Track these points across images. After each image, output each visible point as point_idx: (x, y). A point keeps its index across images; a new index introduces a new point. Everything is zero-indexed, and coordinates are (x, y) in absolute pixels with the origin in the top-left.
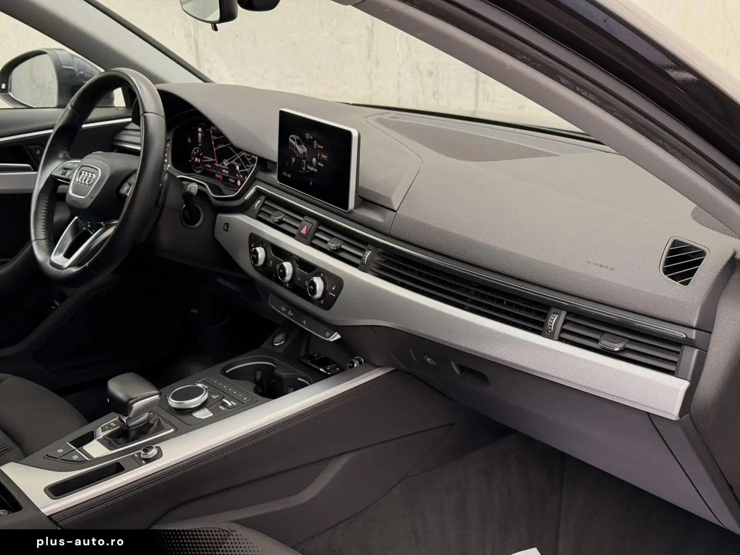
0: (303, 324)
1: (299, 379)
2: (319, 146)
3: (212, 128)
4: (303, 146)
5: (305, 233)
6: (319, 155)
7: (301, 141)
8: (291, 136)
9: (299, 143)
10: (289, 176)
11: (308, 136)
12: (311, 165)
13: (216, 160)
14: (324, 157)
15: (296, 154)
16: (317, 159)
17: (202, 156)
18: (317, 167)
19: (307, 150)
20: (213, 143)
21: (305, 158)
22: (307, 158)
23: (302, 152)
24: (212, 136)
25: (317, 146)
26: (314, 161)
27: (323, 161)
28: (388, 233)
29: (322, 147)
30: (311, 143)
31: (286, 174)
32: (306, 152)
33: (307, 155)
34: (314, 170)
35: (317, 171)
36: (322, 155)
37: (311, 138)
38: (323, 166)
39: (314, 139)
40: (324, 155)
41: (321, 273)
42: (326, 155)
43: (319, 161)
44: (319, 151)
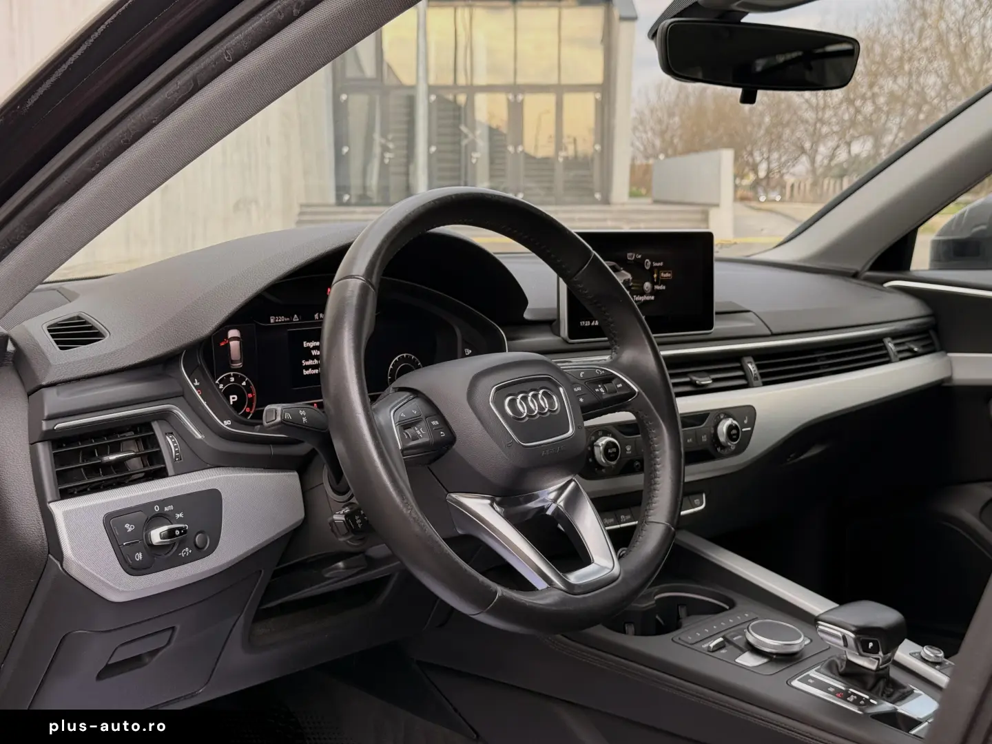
2: (655, 264)
3: (272, 320)
4: (623, 272)
6: (655, 276)
7: (618, 267)
9: (615, 269)
10: (597, 323)
11: (631, 256)
12: (643, 293)
14: (667, 275)
16: (653, 284)
17: (247, 386)
18: (654, 292)
19: (632, 276)
21: (629, 288)
22: (632, 286)
23: (623, 281)
25: (652, 264)
26: (647, 285)
27: (663, 282)
28: (769, 333)
29: (661, 264)
30: (639, 264)
31: (588, 323)
32: (629, 279)
33: (634, 282)
34: (648, 298)
35: (653, 298)
36: (662, 274)
37: (640, 256)
38: (664, 288)
39: (643, 259)
40: (665, 273)
41: (719, 415)
42: (669, 273)
43: (657, 283)
44: (656, 271)
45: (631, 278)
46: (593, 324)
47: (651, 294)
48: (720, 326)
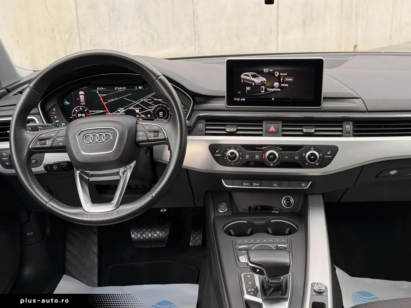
0: (275, 186)
1: (272, 221)
2: (281, 74)
3: (98, 89)
4: (261, 77)
5: (274, 130)
6: (282, 80)
7: (257, 75)
8: (244, 74)
9: (254, 76)
10: (244, 100)
11: (266, 70)
12: (273, 87)
13: (107, 110)
14: (290, 79)
15: (252, 84)
16: (280, 83)
17: (87, 111)
18: (280, 87)
19: (266, 79)
20: (102, 99)
21: (264, 85)
22: (266, 84)
23: (260, 82)
24: (99, 95)
25: (280, 74)
26: (276, 84)
27: (286, 83)
28: (366, 110)
29: (286, 74)
30: (272, 74)
31: (238, 99)
32: (264, 81)
33: (267, 82)
34: (277, 90)
35: (280, 90)
36: (286, 79)
37: (272, 70)
38: (287, 85)
39: (274, 71)
40: (289, 78)
41: (310, 148)
42: (291, 78)
43: (283, 83)
44: (282, 77)
45: (266, 80)
46: (242, 100)
47: (278, 88)
48: (326, 105)
